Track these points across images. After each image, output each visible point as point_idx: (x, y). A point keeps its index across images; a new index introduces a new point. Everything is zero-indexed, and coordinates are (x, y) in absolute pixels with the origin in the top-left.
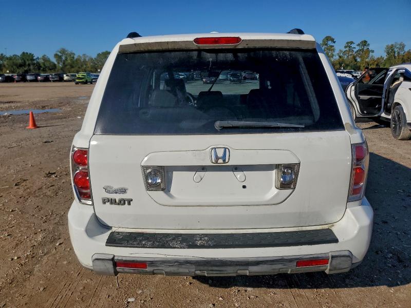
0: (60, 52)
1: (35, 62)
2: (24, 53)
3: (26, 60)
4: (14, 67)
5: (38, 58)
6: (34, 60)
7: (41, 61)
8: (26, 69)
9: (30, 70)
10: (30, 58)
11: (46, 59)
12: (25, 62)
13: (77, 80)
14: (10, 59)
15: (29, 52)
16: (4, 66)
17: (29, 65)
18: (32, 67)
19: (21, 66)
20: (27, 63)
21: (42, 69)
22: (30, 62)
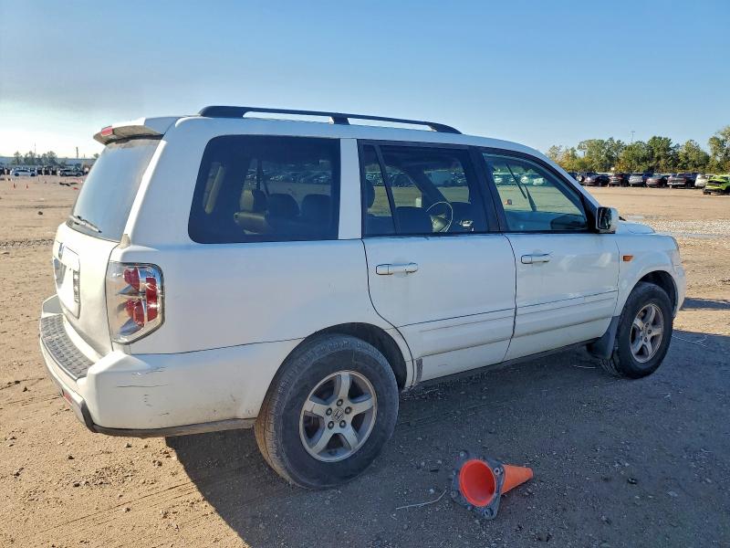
0: (723, 134)
1: (671, 152)
2: (654, 138)
3: (655, 150)
4: (633, 161)
5: (678, 146)
6: (670, 149)
7: (682, 151)
8: (651, 165)
9: (658, 167)
10: (664, 145)
11: (692, 148)
12: (653, 153)
13: (709, 187)
14: (630, 148)
15: (663, 136)
16: (618, 160)
17: (659, 158)
18: (662, 162)
19: (645, 159)
20: (656, 155)
21: (680, 164)
22: (661, 153)
